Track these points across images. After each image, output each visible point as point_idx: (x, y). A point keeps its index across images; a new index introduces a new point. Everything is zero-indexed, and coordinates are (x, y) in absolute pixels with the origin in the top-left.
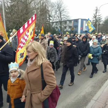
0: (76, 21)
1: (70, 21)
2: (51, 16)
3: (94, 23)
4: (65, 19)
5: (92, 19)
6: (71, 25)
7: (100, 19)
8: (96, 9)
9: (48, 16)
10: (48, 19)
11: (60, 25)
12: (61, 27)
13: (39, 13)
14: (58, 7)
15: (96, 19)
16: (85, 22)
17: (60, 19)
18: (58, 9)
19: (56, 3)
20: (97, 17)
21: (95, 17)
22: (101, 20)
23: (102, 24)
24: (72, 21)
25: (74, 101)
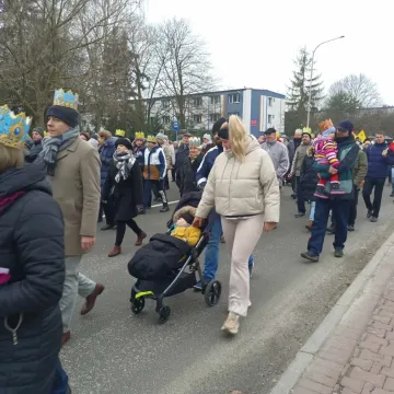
0: (236, 95)
1: (215, 96)
2: (143, 75)
3: (295, 104)
4: (194, 87)
5: (290, 92)
6: (219, 109)
7: (314, 93)
8: (301, 56)
9: (134, 75)
10: (133, 85)
11: (178, 110)
12: (181, 117)
13: (102, 62)
14: (170, 46)
15: (302, 90)
16: (264, 99)
17: (178, 86)
18: (169, 53)
19: (161, 30)
20: (306, 84)
21: (300, 84)
22: (318, 96)
23: (322, 110)
24: (222, 96)
25: (235, 361)
